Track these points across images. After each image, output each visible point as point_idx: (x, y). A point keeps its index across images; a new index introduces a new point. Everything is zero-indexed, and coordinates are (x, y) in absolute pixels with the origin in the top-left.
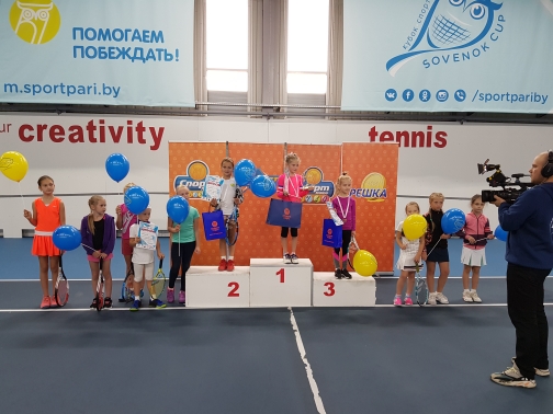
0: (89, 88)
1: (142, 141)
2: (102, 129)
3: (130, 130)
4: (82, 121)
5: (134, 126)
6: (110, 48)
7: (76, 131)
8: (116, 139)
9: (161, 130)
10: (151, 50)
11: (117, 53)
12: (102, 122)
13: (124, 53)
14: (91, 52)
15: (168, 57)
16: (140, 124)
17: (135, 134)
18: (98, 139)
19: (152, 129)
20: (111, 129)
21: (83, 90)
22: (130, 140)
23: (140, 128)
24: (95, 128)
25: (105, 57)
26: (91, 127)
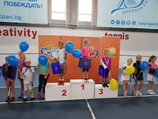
0: (10, 17)
1: (29, 36)
2: (15, 31)
3: (25, 32)
4: (8, 28)
5: (27, 30)
6: (18, 3)
7: (6, 32)
8: (20, 35)
9: (36, 32)
10: (32, 4)
11: (20, 4)
12: (15, 29)
13: (23, 5)
14: (11, 4)
15: (39, 7)
16: (29, 30)
17: (27, 33)
18: (14, 35)
19: (33, 32)
20: (18, 31)
21: (8, 17)
22: (25, 35)
23: (29, 31)
24: (12, 31)
25: (16, 6)
26: (11, 31)
